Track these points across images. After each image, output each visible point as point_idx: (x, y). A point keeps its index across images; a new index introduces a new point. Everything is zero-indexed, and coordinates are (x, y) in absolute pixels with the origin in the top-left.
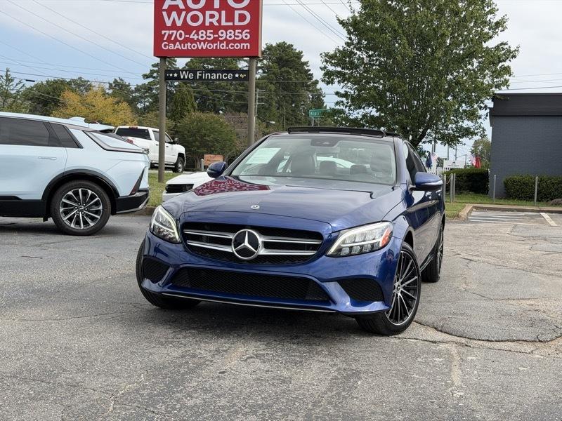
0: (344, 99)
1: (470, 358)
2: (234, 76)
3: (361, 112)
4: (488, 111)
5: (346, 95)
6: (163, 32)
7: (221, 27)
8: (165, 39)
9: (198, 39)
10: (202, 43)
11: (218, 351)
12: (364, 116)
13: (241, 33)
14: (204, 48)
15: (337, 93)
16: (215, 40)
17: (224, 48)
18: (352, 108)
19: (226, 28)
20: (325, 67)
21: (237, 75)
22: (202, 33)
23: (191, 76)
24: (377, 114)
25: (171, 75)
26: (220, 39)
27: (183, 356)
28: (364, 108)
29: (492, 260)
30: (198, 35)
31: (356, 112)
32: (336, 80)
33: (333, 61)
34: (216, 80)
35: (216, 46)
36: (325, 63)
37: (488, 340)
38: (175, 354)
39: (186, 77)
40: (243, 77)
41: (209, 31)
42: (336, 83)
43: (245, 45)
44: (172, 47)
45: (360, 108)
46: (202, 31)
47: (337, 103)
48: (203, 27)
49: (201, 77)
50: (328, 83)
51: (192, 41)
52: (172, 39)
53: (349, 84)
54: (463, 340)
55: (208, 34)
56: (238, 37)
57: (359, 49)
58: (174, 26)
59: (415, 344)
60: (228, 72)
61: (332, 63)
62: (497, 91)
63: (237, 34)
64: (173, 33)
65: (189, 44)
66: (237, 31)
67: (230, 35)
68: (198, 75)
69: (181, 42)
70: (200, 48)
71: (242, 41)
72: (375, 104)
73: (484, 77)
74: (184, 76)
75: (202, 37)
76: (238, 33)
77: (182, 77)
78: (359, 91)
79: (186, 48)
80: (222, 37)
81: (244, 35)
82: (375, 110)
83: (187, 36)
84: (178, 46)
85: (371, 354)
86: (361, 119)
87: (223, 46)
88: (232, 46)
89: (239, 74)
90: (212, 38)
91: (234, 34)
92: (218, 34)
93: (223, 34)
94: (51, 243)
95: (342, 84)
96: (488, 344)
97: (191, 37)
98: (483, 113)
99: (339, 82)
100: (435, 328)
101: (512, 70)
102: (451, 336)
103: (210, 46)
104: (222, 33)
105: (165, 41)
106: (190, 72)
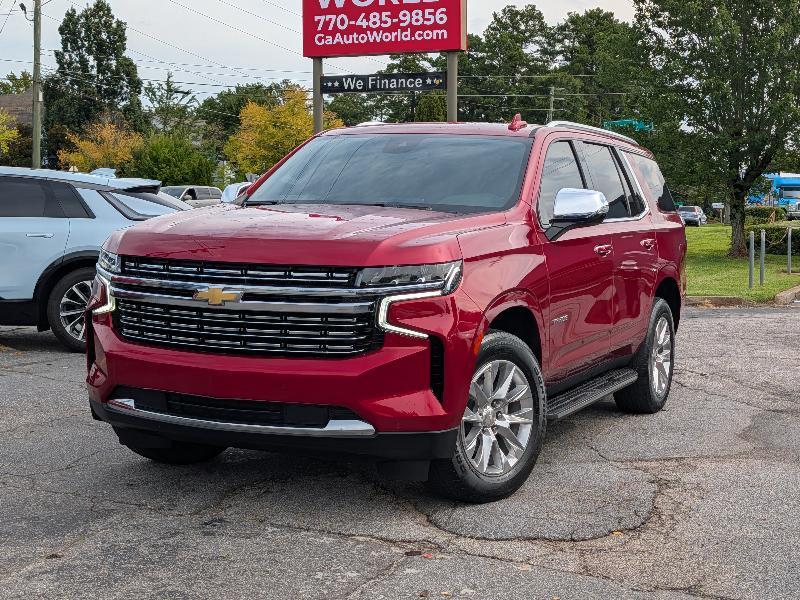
2: (424, 82)
6: (317, 18)
7: (403, 6)
8: (319, 29)
9: (368, 26)
10: (375, 33)
13: (434, 14)
14: (378, 41)
16: (394, 27)
17: (408, 39)
19: (411, 7)
21: (429, 81)
22: (374, 17)
23: (359, 84)
25: (330, 85)
26: (402, 25)
30: (368, 20)
34: (397, 89)
35: (396, 37)
39: (352, 87)
40: (438, 82)
41: (384, 14)
43: (440, 32)
44: (329, 40)
46: (375, 13)
48: (375, 7)
49: (374, 86)
51: (360, 30)
52: (330, 28)
55: (384, 19)
56: (429, 20)
57: (660, 25)
58: (332, 9)
60: (414, 76)
63: (427, 16)
64: (331, 19)
65: (355, 35)
66: (427, 11)
67: (416, 19)
68: (370, 83)
69: (343, 33)
70: (371, 41)
71: (435, 26)
74: (349, 86)
75: (375, 23)
76: (430, 13)
77: (346, 87)
79: (350, 41)
80: (404, 21)
81: (438, 16)
83: (353, 23)
84: (338, 38)
87: (406, 36)
88: (420, 35)
89: (432, 79)
90: (389, 24)
91: (423, 16)
92: (397, 17)
93: (405, 17)
97: (359, 23)
100: (428, 516)
103: (387, 37)
104: (405, 15)
105: (320, 32)
106: (358, 78)
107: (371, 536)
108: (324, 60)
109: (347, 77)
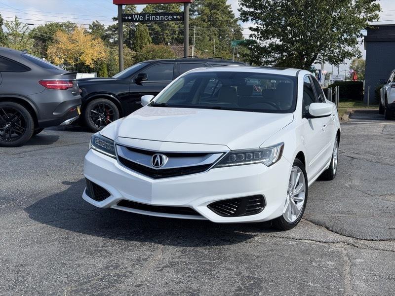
0: (256, 33)
1: (358, 260)
2: (173, 18)
3: (269, 41)
4: (363, 38)
5: (257, 30)
11: (138, 260)
12: (271, 45)
15: (250, 28)
18: (262, 39)
20: (241, 9)
21: (175, 17)
23: (141, 18)
24: (281, 43)
25: (126, 18)
27: (107, 267)
28: (270, 39)
29: (370, 157)
31: (265, 42)
32: (250, 19)
33: (248, 4)
34: (160, 20)
36: (241, 6)
37: (373, 240)
38: (100, 265)
39: (138, 19)
40: (179, 18)
42: (250, 20)
45: (268, 39)
47: (251, 36)
49: (148, 19)
50: (244, 21)
53: (260, 21)
54: (351, 240)
59: (310, 245)
60: (168, 14)
61: (247, 6)
62: (370, 23)
68: (146, 17)
72: (279, 36)
73: (360, 12)
74: (136, 19)
77: (134, 19)
78: (267, 26)
82: (279, 40)
85: (272, 259)
86: (269, 47)
89: (177, 16)
94: (28, 152)
95: (254, 21)
96: (373, 244)
98: (359, 39)
99: (252, 20)
100: (327, 228)
101: (381, 7)
102: (341, 236)
106: (141, 15)
107: (312, 240)
108: (123, 6)
109: (135, 15)
